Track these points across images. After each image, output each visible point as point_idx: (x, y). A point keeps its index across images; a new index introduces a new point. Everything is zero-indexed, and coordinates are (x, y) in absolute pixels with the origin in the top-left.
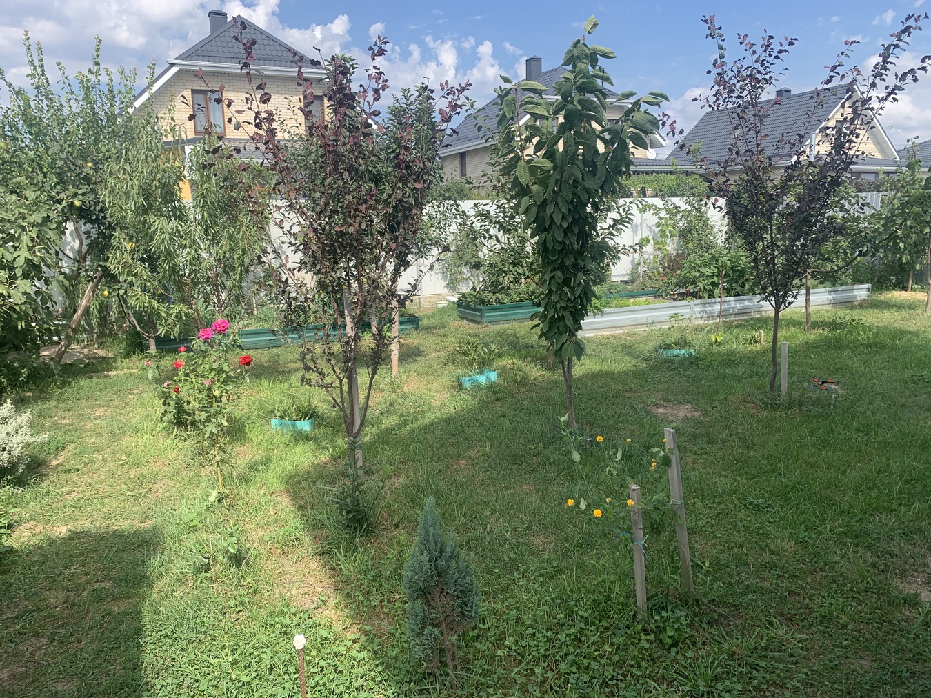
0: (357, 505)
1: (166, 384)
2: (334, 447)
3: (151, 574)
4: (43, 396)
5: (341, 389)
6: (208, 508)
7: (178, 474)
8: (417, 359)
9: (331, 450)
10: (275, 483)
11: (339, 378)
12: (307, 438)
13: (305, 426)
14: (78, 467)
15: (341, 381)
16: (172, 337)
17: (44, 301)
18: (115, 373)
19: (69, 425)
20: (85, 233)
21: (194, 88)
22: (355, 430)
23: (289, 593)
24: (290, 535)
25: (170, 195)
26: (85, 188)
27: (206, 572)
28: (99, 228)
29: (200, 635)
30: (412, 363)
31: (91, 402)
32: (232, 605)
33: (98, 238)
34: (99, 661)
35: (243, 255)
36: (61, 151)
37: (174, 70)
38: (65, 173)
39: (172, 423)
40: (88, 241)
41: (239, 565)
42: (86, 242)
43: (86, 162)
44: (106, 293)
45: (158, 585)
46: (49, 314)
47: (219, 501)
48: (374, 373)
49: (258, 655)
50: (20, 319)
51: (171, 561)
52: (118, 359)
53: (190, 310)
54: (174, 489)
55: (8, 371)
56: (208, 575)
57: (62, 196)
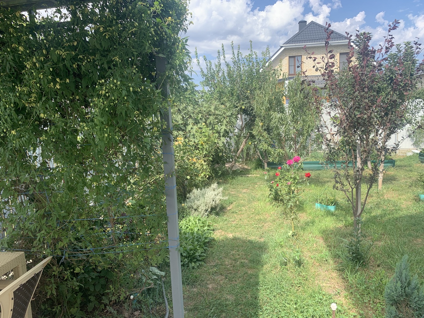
0: (358, 251)
1: (272, 182)
2: (346, 221)
3: (263, 261)
4: (225, 182)
5: (352, 193)
6: (287, 238)
7: (274, 221)
8: (393, 182)
9: (344, 222)
10: (317, 233)
11: (352, 188)
12: (333, 214)
13: (332, 208)
14: (237, 211)
15: (353, 189)
16: (275, 162)
17: (229, 146)
18: (251, 175)
19: (234, 194)
20: (245, 119)
21: (290, 55)
22: (358, 214)
23: (322, 285)
24: (323, 258)
25: (279, 103)
26: (246, 101)
27: (285, 266)
28: (250, 117)
29: (282, 292)
30: (390, 184)
31: (242, 186)
32: (296, 283)
33: (249, 121)
34: (242, 291)
35: (309, 128)
36: (240, 87)
37: (283, 49)
38: (240, 95)
39: (273, 199)
40: (245, 122)
41: (299, 266)
42: (244, 123)
43: (247, 91)
44: (250, 143)
45: (265, 267)
46: (230, 150)
47: (293, 236)
48: (371, 187)
49: (307, 309)
50: (220, 152)
51: (271, 257)
52: (252, 170)
53: (284, 152)
54: (273, 227)
55: (215, 171)
56: (286, 267)
57: (238, 105)
